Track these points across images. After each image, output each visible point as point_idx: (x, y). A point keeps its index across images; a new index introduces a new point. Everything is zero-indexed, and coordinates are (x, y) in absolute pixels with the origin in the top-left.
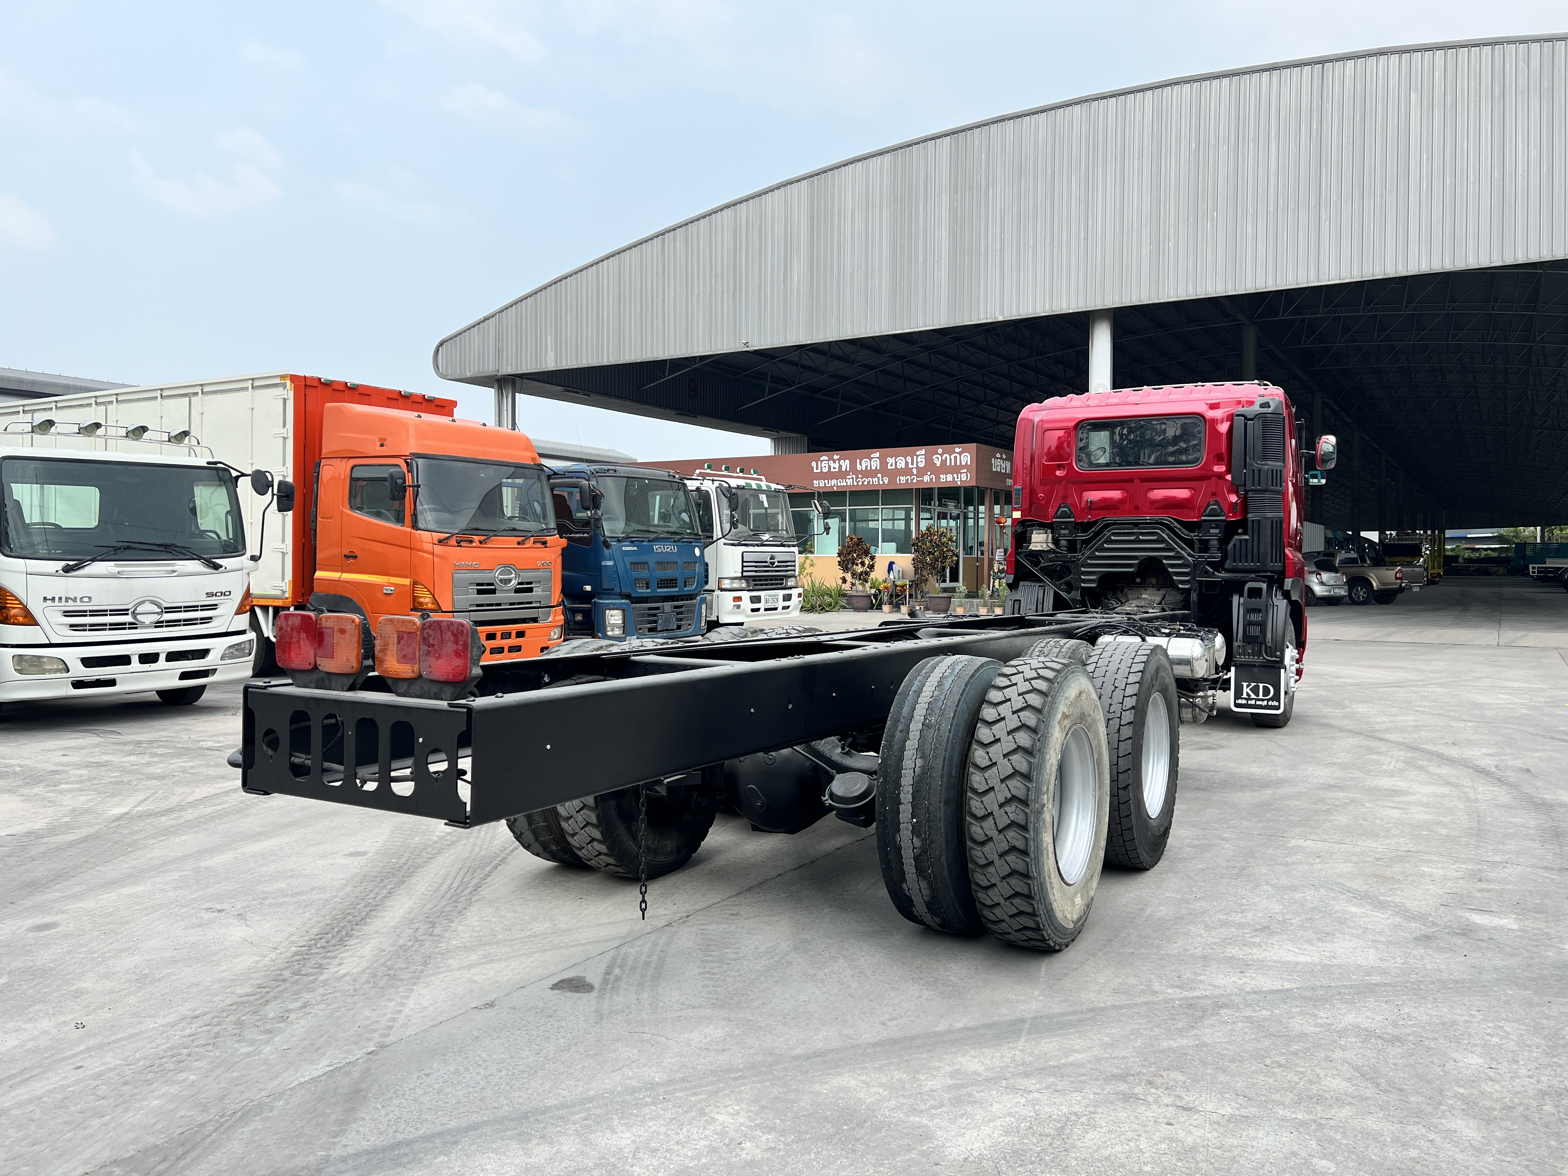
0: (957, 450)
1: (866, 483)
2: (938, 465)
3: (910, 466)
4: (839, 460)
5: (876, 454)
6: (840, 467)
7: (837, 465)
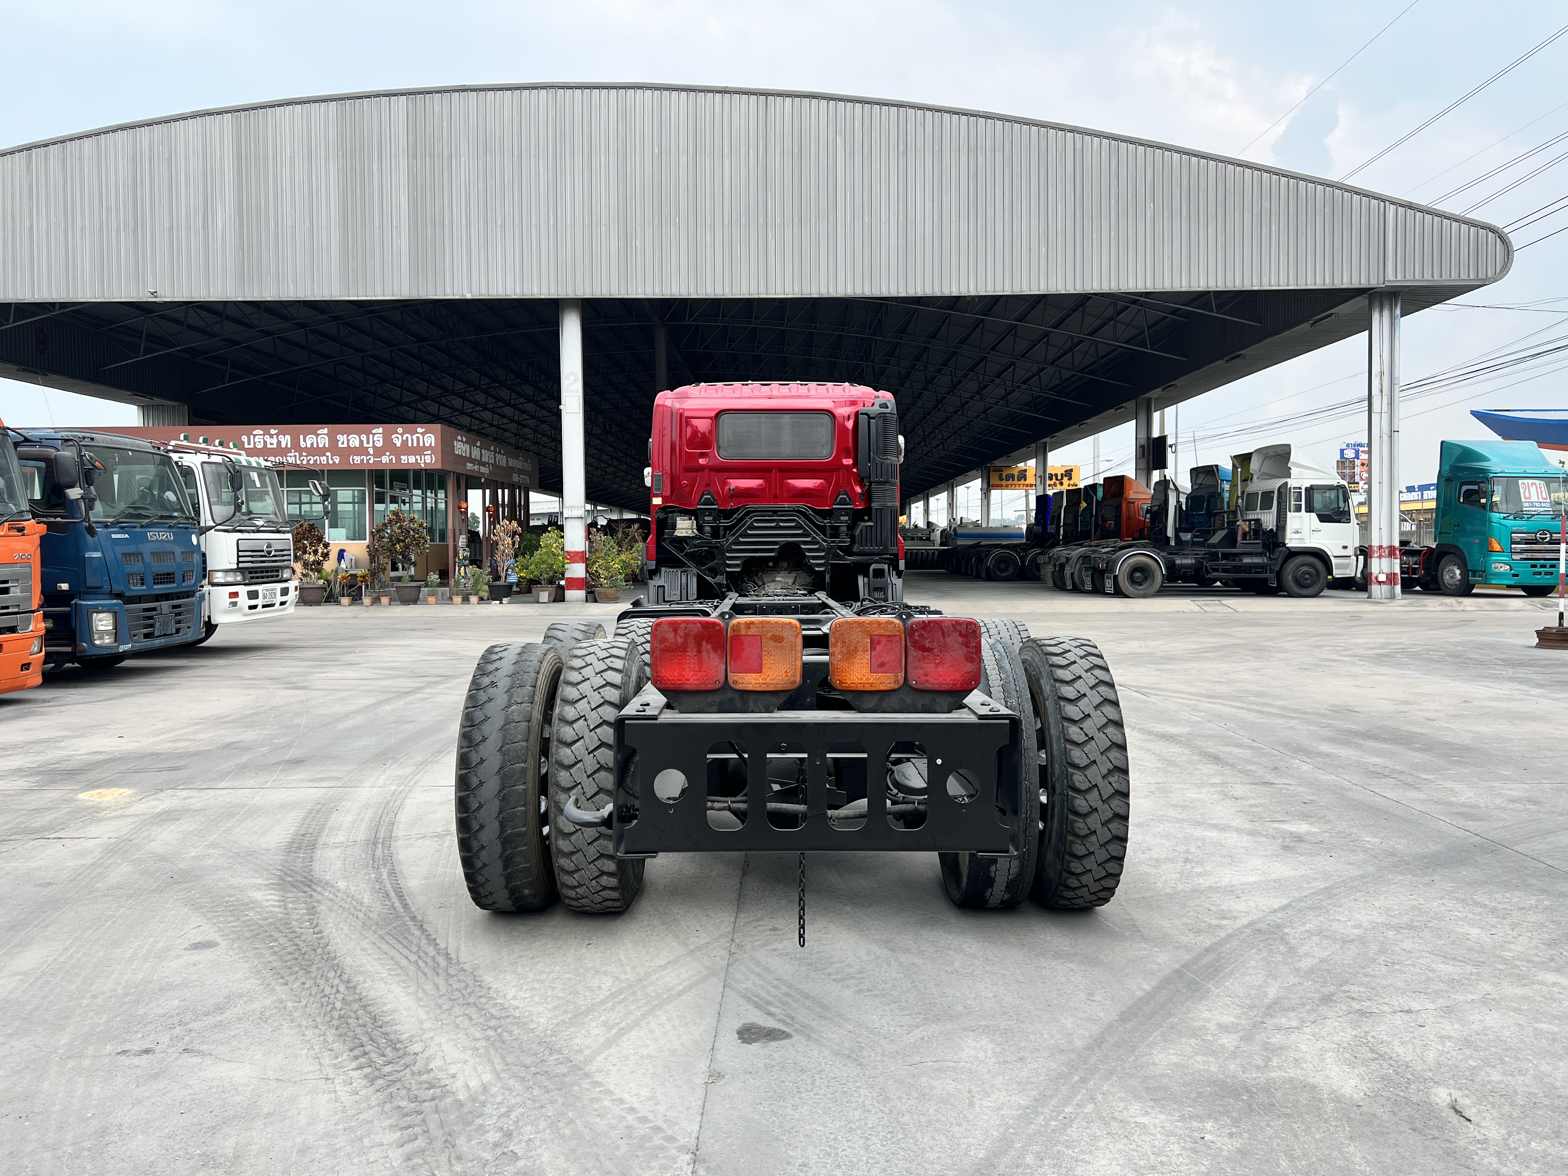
0: (420, 430)
1: (311, 462)
2: (398, 445)
3: (365, 445)
4: (277, 435)
5: (324, 430)
6: (279, 443)
7: (275, 441)
